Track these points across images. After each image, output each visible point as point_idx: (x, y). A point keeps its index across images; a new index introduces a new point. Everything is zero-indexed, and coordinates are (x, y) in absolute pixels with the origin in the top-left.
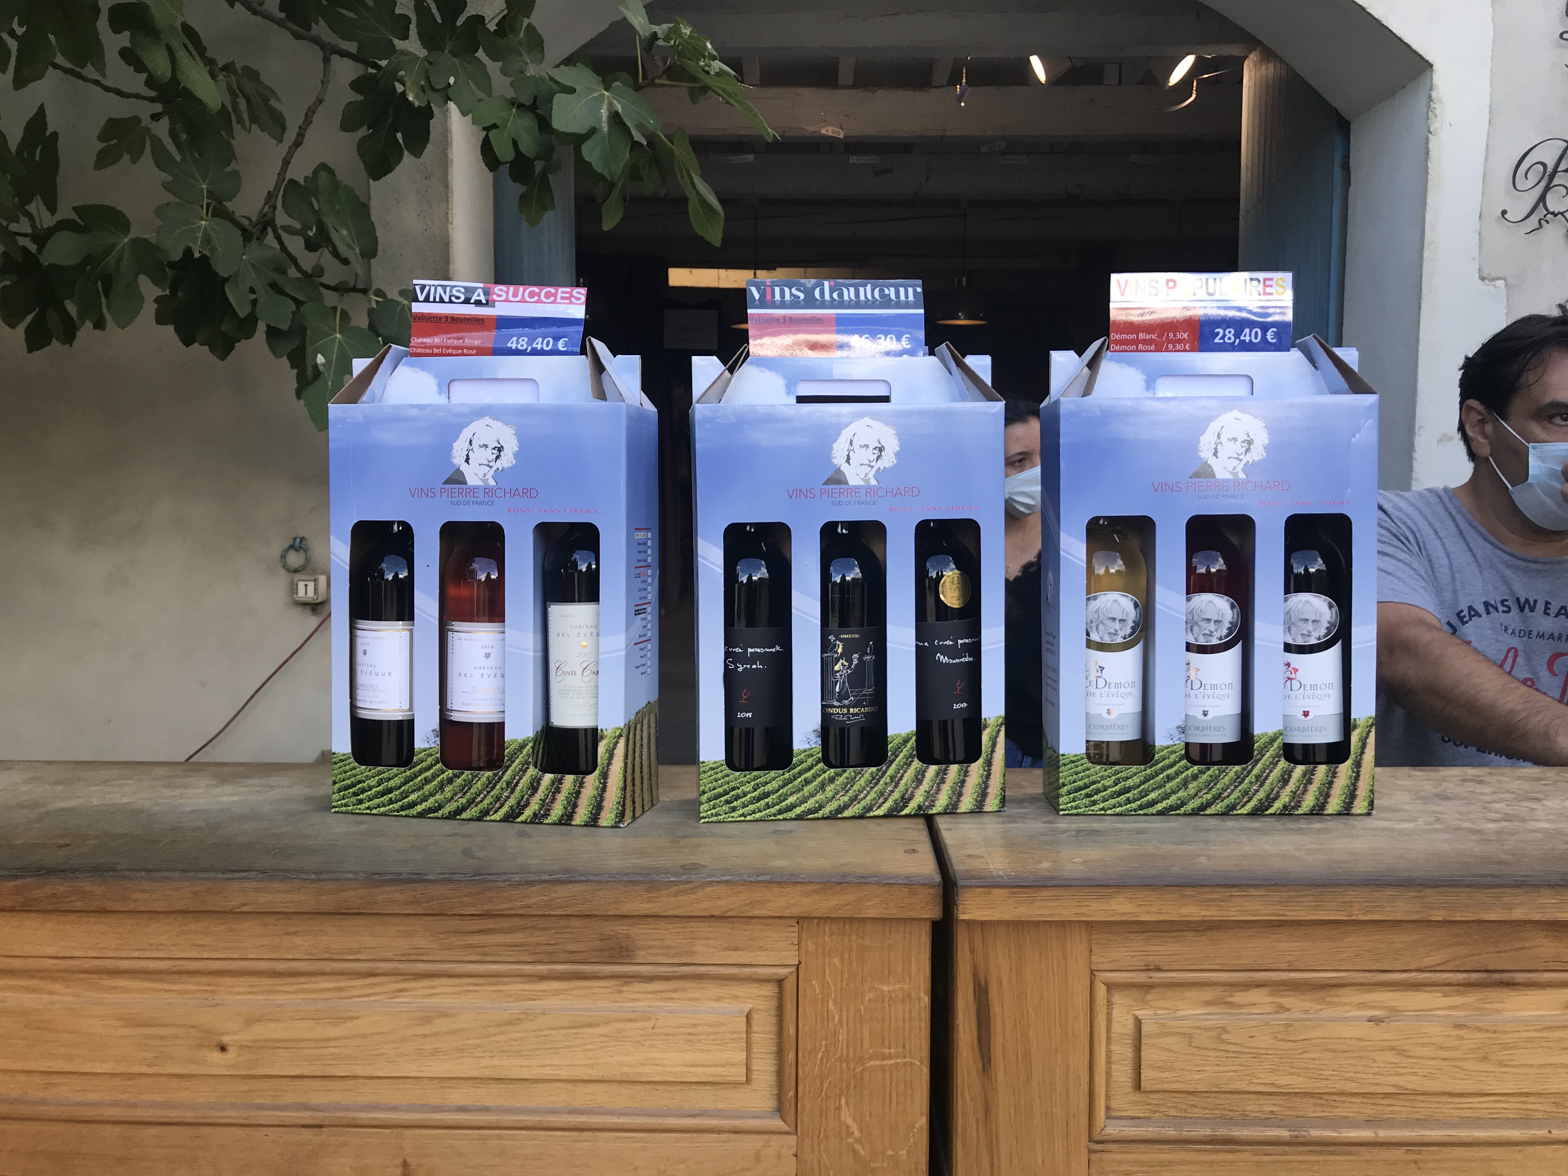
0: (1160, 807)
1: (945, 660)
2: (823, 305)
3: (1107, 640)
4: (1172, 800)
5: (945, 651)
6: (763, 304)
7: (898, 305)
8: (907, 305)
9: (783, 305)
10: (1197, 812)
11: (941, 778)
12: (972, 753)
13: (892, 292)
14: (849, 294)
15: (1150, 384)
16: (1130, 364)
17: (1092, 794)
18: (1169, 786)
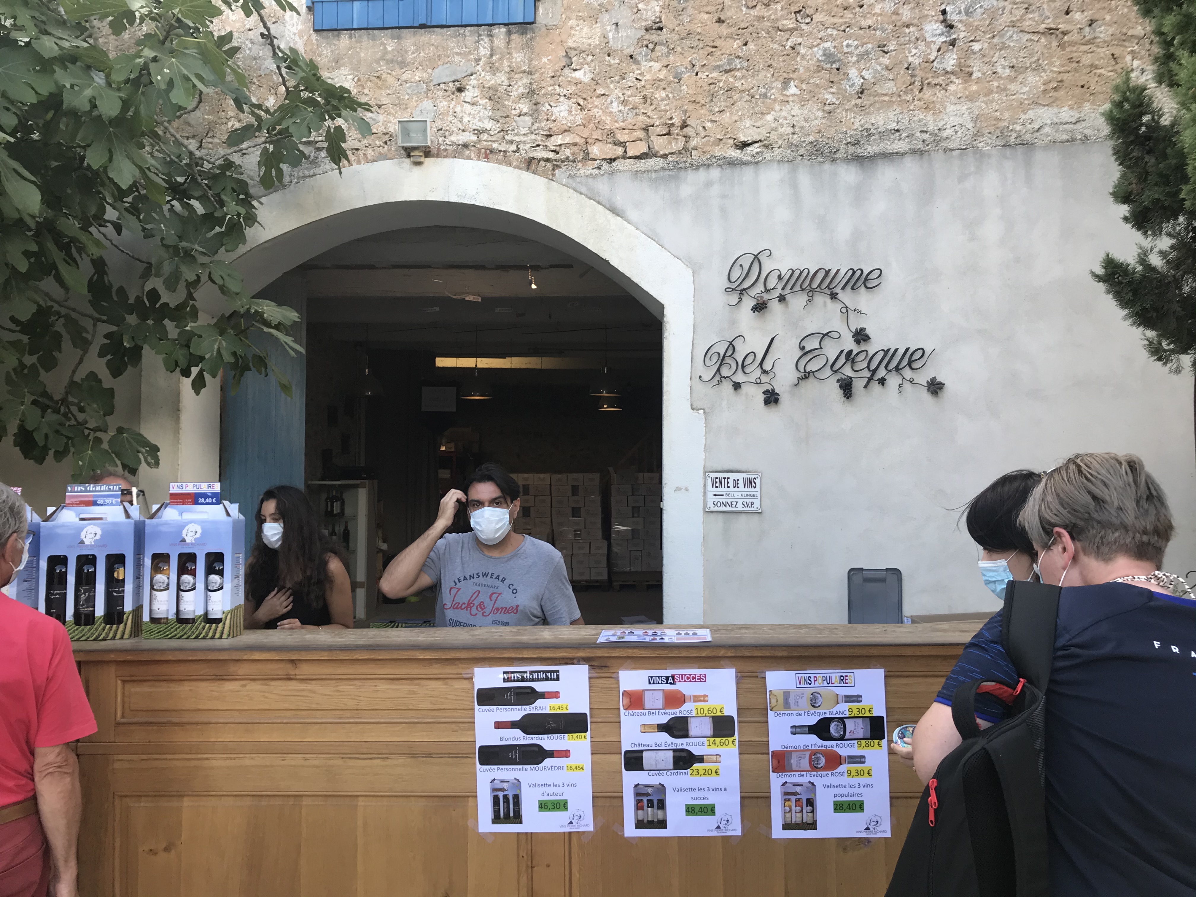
0: (169, 636)
1: (115, 594)
2: (90, 491)
3: (158, 588)
4: (173, 634)
5: (115, 592)
6: (71, 492)
7: (113, 491)
8: (116, 491)
9: (78, 492)
10: (180, 638)
11: (111, 629)
12: (120, 621)
13: (111, 487)
14: (98, 488)
15: (181, 514)
16: (175, 509)
17: (151, 632)
18: (172, 630)
